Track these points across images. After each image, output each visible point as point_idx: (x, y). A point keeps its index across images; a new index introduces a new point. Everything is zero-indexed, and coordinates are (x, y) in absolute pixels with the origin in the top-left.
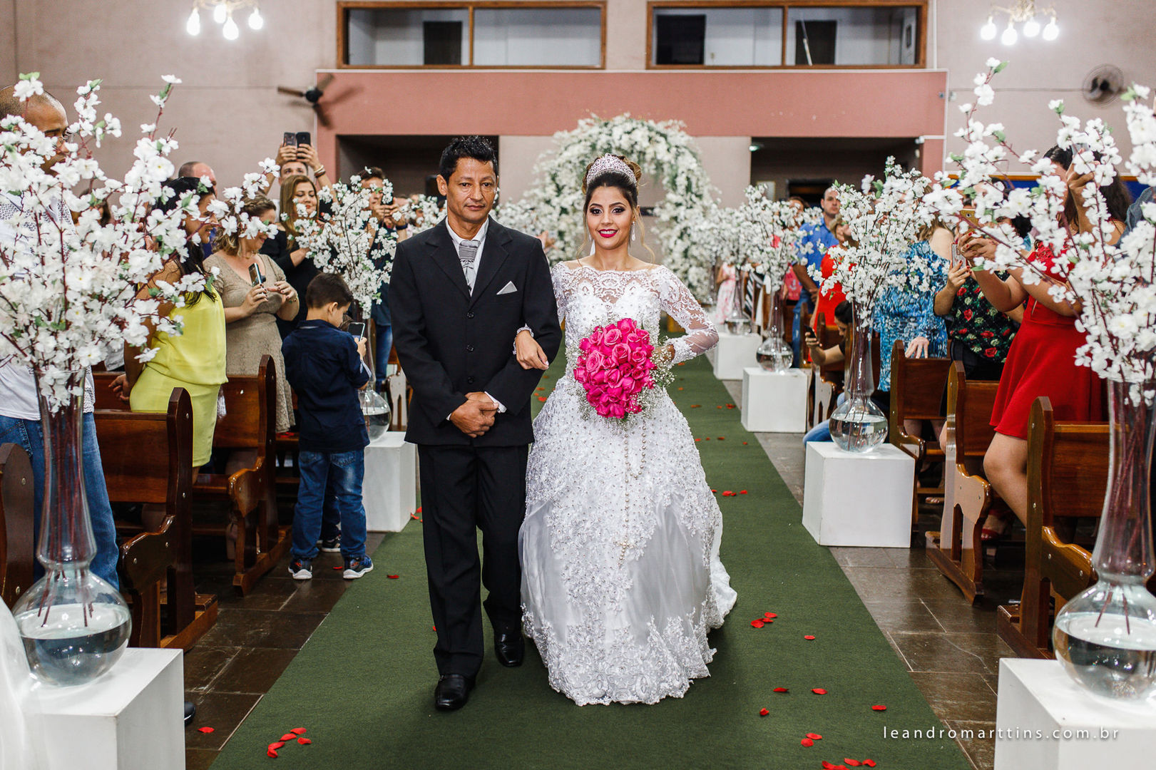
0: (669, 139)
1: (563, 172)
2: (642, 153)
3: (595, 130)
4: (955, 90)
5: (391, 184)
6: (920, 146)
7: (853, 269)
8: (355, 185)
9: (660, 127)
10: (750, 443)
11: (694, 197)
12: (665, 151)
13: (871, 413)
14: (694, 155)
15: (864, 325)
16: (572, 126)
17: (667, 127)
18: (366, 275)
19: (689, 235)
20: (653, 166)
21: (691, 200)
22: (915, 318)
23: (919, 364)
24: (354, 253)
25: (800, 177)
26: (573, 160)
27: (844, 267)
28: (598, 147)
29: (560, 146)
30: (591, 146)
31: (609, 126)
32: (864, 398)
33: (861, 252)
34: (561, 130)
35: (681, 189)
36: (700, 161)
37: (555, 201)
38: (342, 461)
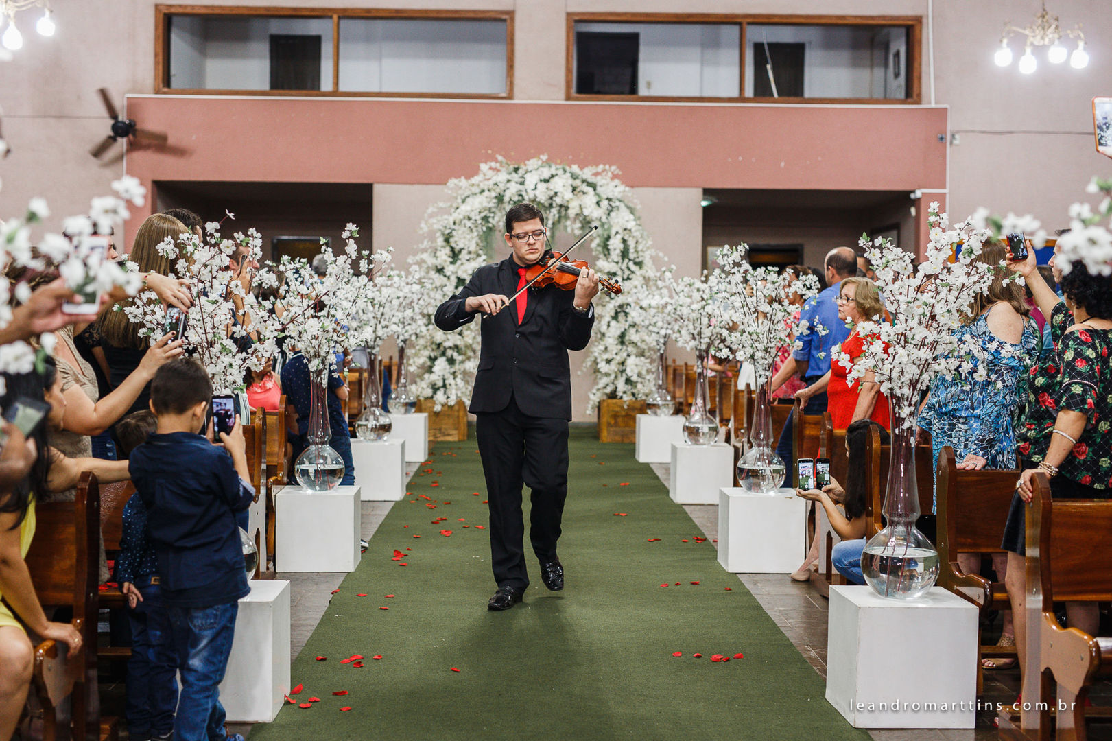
0: (599, 189)
1: (460, 232)
2: (564, 207)
3: (502, 177)
4: (958, 132)
5: (259, 235)
6: (916, 202)
7: (891, 350)
8: (211, 235)
9: (587, 173)
10: (733, 586)
11: (631, 265)
12: (594, 205)
13: (919, 545)
14: (632, 210)
15: (906, 425)
16: (471, 172)
17: (596, 174)
18: (226, 360)
19: (626, 314)
20: (578, 225)
21: (628, 268)
22: (966, 418)
23: (975, 478)
24: (209, 330)
25: (762, 241)
26: (474, 216)
27: (878, 347)
28: (506, 199)
29: (456, 198)
30: (496, 197)
31: (521, 172)
32: (908, 524)
33: (900, 328)
34: (458, 177)
35: (615, 255)
36: (639, 218)
37: (449, 269)
38: (198, 622)
